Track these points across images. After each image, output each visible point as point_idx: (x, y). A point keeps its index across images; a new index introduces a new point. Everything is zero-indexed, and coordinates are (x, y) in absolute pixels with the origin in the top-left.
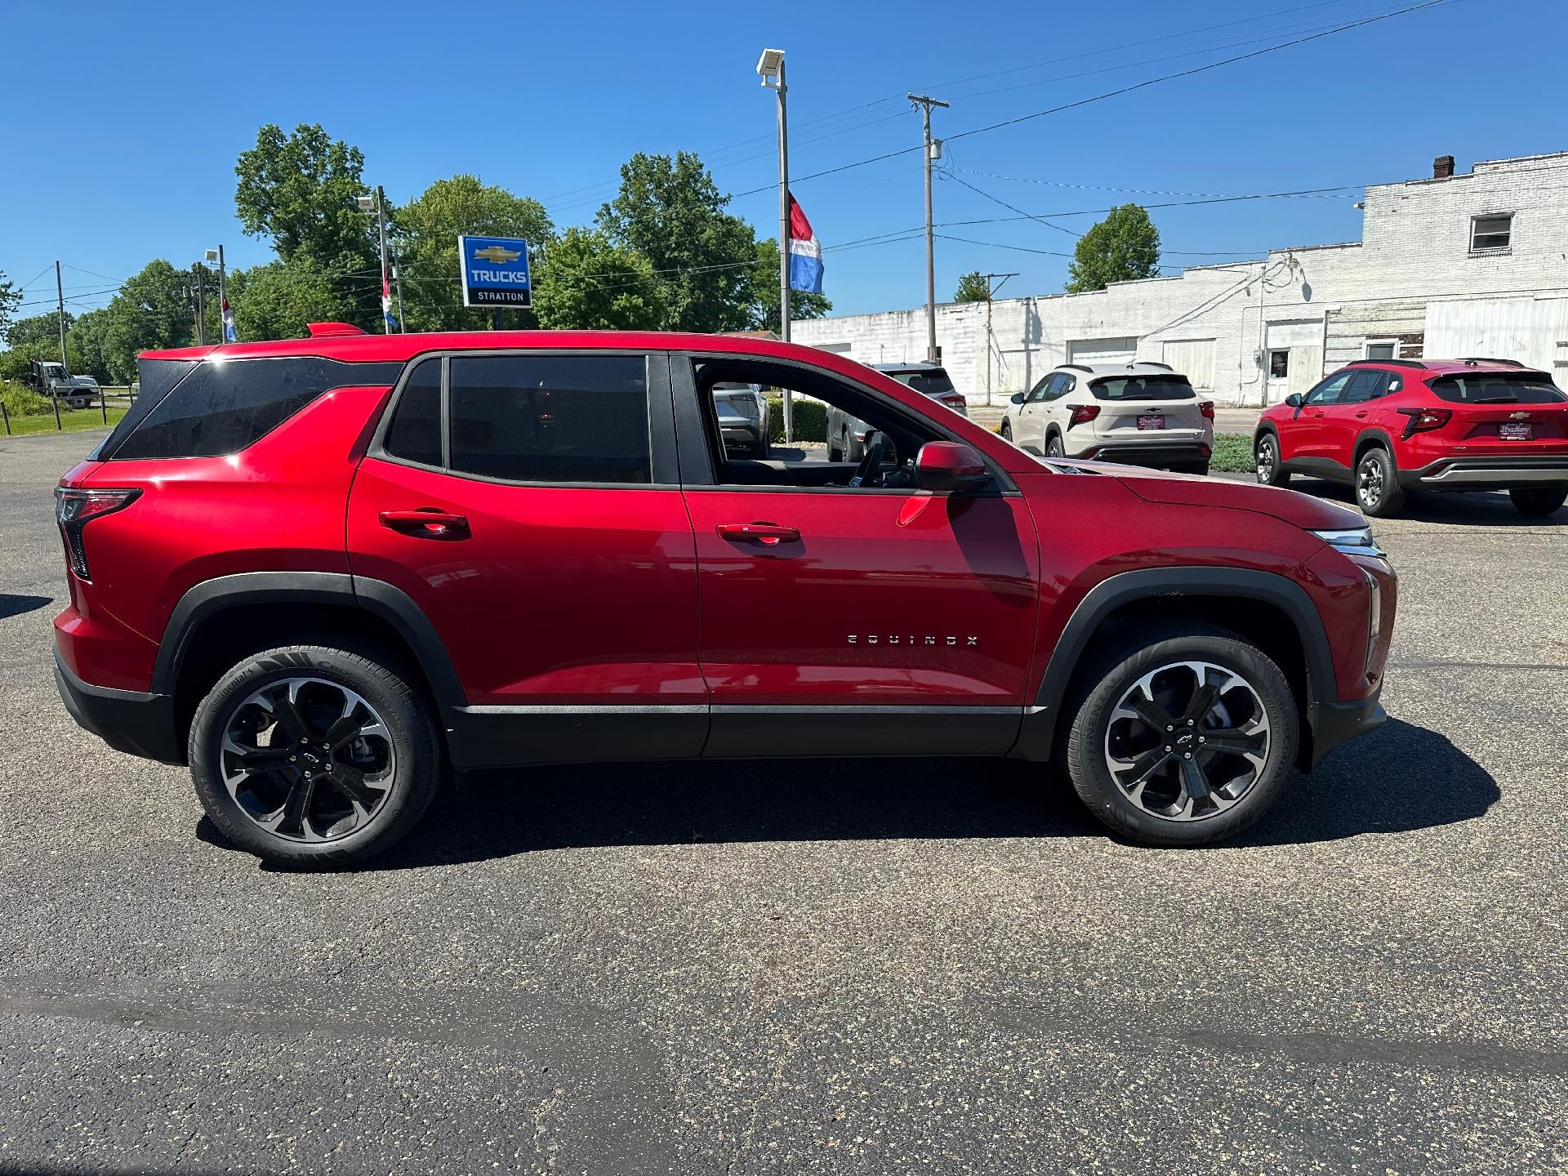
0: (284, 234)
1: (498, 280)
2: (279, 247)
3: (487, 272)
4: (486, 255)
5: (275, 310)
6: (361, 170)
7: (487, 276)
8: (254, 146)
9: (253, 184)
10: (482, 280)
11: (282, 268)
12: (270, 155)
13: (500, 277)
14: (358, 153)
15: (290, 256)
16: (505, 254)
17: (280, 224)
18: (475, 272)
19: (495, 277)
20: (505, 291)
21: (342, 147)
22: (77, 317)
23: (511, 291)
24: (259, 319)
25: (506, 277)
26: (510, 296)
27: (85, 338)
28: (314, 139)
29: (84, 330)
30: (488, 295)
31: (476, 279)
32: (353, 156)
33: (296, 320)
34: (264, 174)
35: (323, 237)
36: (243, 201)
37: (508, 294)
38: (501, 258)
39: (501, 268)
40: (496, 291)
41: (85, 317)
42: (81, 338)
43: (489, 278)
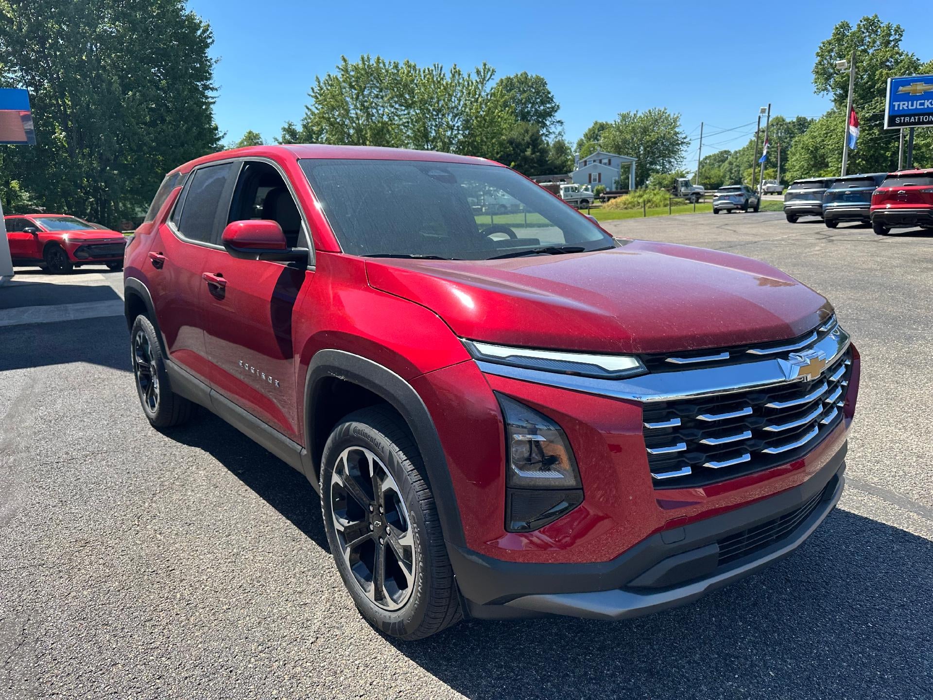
0: (839, 91)
1: (914, 107)
2: (835, 99)
3: (906, 103)
4: (905, 91)
5: (823, 141)
6: (901, 40)
7: (904, 105)
8: (830, 36)
9: (825, 62)
10: (901, 108)
11: (834, 112)
12: (839, 40)
13: (917, 105)
14: (899, 28)
15: (840, 105)
16: (925, 88)
17: (838, 85)
18: (896, 104)
19: (912, 105)
20: (919, 115)
21: (889, 27)
22: (732, 152)
23: (924, 115)
24: (812, 147)
25: (921, 104)
26: (923, 118)
27: (734, 164)
28: (871, 25)
29: (734, 160)
30: (904, 120)
31: (896, 109)
32: (896, 31)
33: (835, 146)
34: (833, 54)
35: (863, 90)
36: (817, 73)
37: (921, 117)
38: (920, 91)
39: (918, 98)
40: (910, 116)
41: (736, 152)
42: (732, 164)
43: (908, 107)
